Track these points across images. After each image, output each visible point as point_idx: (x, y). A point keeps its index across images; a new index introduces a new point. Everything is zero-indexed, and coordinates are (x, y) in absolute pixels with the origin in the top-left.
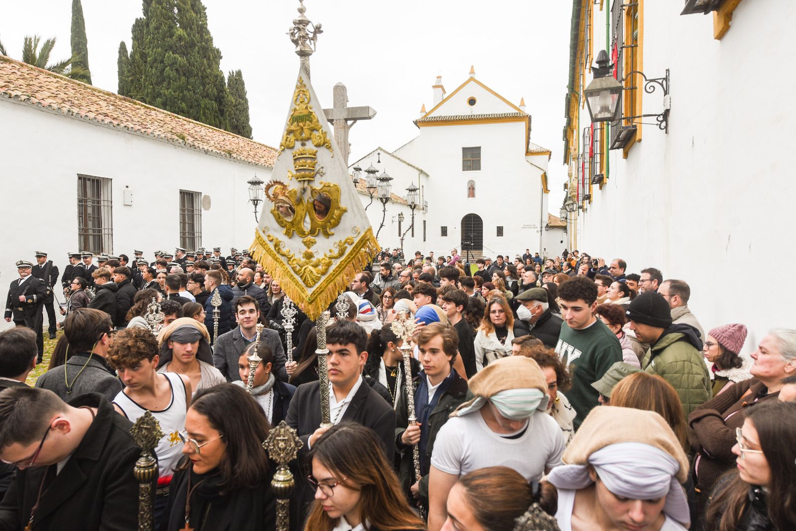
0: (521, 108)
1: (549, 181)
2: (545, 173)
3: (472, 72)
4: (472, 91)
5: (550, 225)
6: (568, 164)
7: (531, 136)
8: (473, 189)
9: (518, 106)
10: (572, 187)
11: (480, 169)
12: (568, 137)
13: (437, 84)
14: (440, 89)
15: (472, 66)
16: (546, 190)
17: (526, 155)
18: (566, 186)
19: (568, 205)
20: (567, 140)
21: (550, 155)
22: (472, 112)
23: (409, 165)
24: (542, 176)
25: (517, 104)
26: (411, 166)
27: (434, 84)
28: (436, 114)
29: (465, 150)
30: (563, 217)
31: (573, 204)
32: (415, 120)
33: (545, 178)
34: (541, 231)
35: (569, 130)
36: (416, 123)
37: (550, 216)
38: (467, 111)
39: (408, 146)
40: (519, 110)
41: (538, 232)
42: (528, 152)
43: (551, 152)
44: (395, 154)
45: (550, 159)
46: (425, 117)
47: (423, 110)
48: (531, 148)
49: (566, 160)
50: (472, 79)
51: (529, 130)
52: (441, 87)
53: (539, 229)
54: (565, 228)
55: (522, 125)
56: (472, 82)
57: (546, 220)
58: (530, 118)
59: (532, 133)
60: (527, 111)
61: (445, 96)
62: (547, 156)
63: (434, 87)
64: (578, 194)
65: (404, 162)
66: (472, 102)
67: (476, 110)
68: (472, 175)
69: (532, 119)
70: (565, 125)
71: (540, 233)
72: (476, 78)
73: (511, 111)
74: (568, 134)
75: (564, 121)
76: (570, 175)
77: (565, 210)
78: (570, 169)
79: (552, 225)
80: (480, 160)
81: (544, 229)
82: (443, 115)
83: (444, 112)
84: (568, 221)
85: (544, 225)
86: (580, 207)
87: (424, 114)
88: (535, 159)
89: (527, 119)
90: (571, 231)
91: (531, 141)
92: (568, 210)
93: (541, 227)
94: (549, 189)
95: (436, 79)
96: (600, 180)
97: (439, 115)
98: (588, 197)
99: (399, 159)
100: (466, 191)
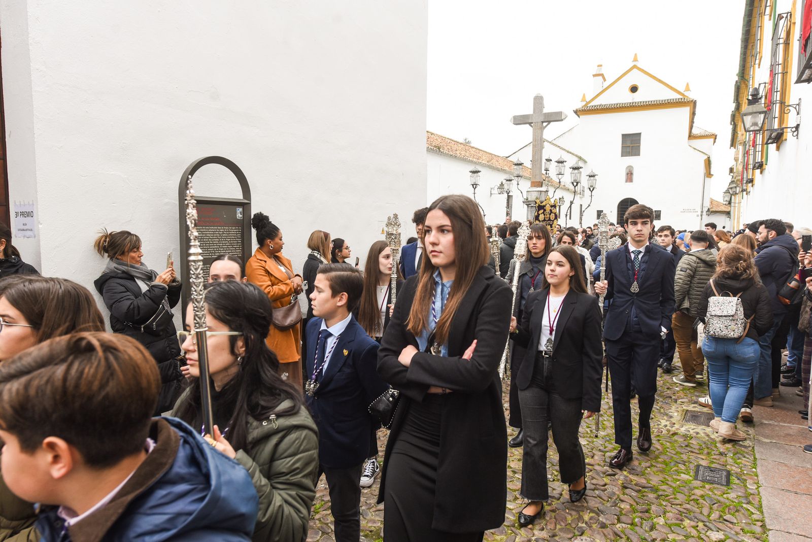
0: (686, 93)
1: (712, 166)
2: (709, 158)
3: (635, 60)
4: (635, 78)
5: (711, 210)
6: (735, 148)
7: (695, 120)
8: (632, 174)
9: (682, 91)
10: (738, 172)
11: (639, 155)
12: (736, 122)
13: (598, 73)
14: (601, 77)
15: (636, 54)
16: (709, 174)
17: (688, 139)
18: (731, 170)
19: (731, 188)
20: (735, 123)
21: (716, 138)
22: (633, 99)
23: (568, 152)
24: (705, 160)
25: (682, 90)
26: (570, 153)
27: (594, 73)
28: (596, 103)
29: (625, 136)
30: (726, 201)
31: (736, 187)
32: (575, 109)
33: (708, 163)
34: (701, 215)
35: (737, 114)
36: (576, 112)
37: (712, 201)
38: (628, 98)
39: (567, 134)
40: (683, 95)
41: (698, 216)
42: (691, 136)
43: (716, 136)
44: (554, 142)
45: (715, 142)
46: (585, 106)
47: (583, 100)
48: (695, 131)
49: (733, 144)
50: (635, 67)
51: (693, 114)
52: (602, 75)
53: (699, 213)
54: (728, 213)
55: (686, 111)
56: (635, 70)
57: (707, 205)
58: (695, 103)
59: (695, 117)
60: (691, 96)
61: (606, 84)
62: (712, 140)
63: (594, 76)
64: (742, 178)
65: (564, 150)
66: (634, 89)
67: (638, 97)
68: (630, 160)
69: (697, 104)
70: (733, 110)
71: (700, 217)
72: (639, 65)
73: (675, 96)
74: (736, 119)
75: (733, 106)
76: (736, 160)
77: (728, 194)
78: (737, 153)
79: (714, 210)
80: (639, 146)
81: (704, 213)
82: (603, 103)
83: (605, 100)
84: (732, 204)
85: (705, 209)
86: (743, 191)
87: (584, 103)
88: (697, 143)
89: (692, 104)
90: (734, 215)
91: (694, 125)
92: (731, 193)
93: (702, 212)
94: (712, 173)
95: (597, 68)
96: (760, 166)
97: (599, 104)
98: (751, 181)
99: (559, 147)
100: (623, 176)
